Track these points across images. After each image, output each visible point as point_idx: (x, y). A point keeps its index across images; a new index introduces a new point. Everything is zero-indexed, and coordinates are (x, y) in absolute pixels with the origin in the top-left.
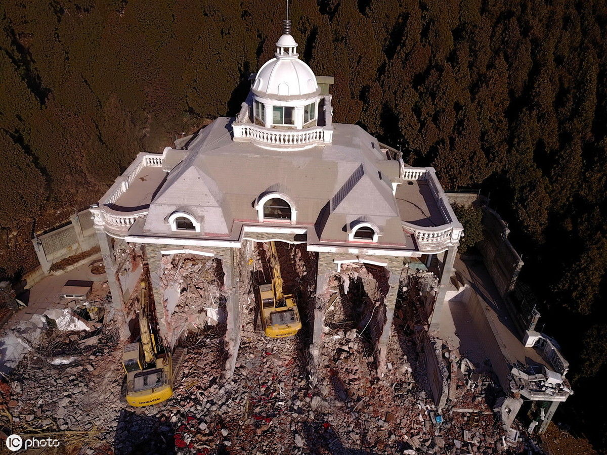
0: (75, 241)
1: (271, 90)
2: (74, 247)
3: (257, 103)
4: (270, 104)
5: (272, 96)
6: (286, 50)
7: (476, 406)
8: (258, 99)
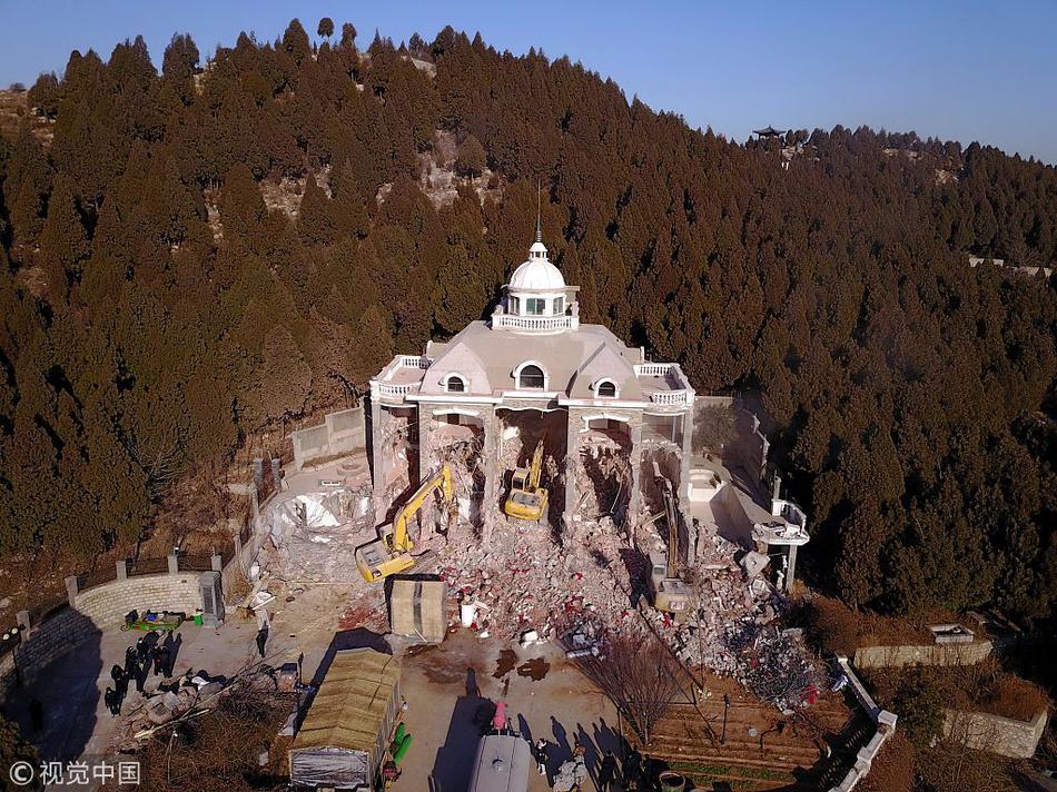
0: (326, 442)
1: (526, 285)
2: (325, 448)
3: (513, 298)
4: (524, 298)
5: (525, 291)
6: (538, 255)
7: (724, 563)
8: (513, 294)
